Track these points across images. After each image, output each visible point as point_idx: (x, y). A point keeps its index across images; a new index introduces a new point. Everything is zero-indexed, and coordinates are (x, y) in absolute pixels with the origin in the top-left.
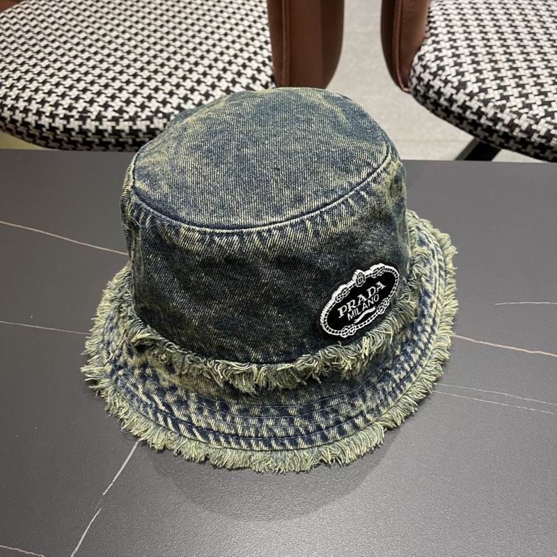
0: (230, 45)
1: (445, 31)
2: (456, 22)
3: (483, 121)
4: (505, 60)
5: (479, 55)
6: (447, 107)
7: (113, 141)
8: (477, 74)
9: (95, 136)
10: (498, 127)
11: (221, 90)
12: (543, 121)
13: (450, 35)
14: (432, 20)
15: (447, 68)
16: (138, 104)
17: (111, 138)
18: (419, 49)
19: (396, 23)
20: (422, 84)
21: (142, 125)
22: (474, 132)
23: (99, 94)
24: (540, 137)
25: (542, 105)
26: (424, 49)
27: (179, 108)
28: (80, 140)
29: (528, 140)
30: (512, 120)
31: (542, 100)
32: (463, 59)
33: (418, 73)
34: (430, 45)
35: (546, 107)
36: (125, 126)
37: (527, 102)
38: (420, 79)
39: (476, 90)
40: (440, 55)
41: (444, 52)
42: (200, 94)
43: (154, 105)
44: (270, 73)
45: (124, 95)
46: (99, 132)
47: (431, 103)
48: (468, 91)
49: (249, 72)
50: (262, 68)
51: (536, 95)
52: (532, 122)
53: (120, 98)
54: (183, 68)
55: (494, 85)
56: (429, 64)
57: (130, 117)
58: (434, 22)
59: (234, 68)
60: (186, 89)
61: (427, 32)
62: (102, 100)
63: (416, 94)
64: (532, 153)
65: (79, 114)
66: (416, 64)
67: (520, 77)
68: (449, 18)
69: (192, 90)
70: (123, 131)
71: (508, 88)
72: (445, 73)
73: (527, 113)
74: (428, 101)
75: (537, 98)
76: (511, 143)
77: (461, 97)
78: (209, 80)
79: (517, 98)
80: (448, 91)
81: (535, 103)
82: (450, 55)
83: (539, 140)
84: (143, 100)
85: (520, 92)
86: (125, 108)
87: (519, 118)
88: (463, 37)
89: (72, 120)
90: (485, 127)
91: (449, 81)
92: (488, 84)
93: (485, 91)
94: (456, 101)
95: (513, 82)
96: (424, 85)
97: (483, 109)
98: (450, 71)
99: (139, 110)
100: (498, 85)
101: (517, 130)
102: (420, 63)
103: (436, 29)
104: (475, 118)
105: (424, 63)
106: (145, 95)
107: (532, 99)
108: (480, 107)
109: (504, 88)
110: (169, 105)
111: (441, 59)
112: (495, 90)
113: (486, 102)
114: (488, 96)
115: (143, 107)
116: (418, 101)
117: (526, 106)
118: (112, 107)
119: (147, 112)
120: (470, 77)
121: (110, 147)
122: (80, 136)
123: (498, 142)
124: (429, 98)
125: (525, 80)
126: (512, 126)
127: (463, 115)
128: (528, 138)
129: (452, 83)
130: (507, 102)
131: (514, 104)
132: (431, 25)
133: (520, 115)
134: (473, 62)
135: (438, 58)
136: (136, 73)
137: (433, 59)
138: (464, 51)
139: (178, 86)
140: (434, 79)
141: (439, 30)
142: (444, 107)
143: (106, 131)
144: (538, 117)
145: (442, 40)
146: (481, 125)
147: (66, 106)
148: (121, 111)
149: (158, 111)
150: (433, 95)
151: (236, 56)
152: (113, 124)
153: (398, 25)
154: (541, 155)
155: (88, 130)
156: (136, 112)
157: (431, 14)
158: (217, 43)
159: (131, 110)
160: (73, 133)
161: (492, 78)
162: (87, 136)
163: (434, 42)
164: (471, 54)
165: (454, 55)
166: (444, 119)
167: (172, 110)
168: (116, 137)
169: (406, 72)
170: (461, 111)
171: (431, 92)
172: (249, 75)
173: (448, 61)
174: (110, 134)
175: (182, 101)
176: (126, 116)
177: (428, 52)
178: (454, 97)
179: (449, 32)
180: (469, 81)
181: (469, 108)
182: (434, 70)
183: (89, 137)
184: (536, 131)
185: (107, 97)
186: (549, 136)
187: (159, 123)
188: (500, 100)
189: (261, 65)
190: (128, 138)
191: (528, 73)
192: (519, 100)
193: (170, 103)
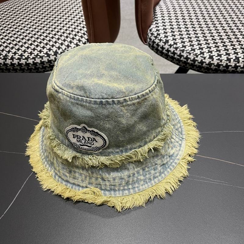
0: (70, 26)
2: (166, 15)
3: (176, 56)
4: (185, 31)
5: (175, 29)
7: (19, 68)
8: (173, 37)
10: (182, 59)
11: (65, 46)
12: (199, 56)
13: (163, 21)
14: (156, 14)
15: (161, 34)
16: (29, 52)
17: (18, 67)
18: (150, 27)
20: (151, 41)
21: (31, 61)
22: (173, 61)
23: (12, 48)
25: (199, 49)
26: (152, 26)
27: (47, 53)
28: (5, 68)
29: (194, 64)
30: (187, 56)
31: (199, 47)
32: (168, 30)
33: (150, 36)
34: (154, 25)
35: (201, 50)
36: (23, 62)
37: (193, 48)
38: (150, 39)
39: (172, 44)
40: (158, 29)
41: (160, 28)
42: (56, 47)
43: (36, 52)
44: (86, 38)
45: (23, 49)
46: (12, 65)
47: (155, 49)
48: (169, 44)
49: (77, 38)
50: (83, 36)
51: (197, 45)
52: (195, 56)
53: (21, 50)
54: (49, 37)
55: (180, 41)
56: (154, 33)
57: (25, 58)
59: (71, 36)
60: (50, 46)
61: (153, 19)
62: (14, 51)
63: (149, 45)
64: (196, 70)
65: (3, 57)
66: (149, 33)
67: (191, 38)
68: (163, 13)
69: (53, 46)
70: (23, 64)
71: (186, 43)
72: (160, 37)
73: (193, 53)
74: (154, 48)
77: (166, 47)
78: (60, 41)
79: (189, 46)
80: (161, 44)
81: (196, 49)
82: (162, 29)
83: (198, 64)
84: (31, 50)
85: (190, 44)
86: (23, 54)
87: (190, 55)
88: (168, 21)
90: (177, 59)
92: (178, 41)
93: (176, 44)
94: (165, 48)
95: (188, 40)
96: (152, 42)
97: (175, 51)
98: (162, 36)
99: (29, 55)
100: (182, 41)
101: (189, 60)
102: (150, 32)
103: (157, 18)
104: (173, 55)
105: (152, 32)
106: (32, 48)
107: (195, 47)
108: (174, 51)
109: (184, 42)
111: (158, 30)
112: (180, 43)
113: (176, 48)
114: (177, 46)
115: (31, 53)
116: (150, 48)
117: (192, 50)
118: (18, 54)
119: (33, 56)
120: (170, 38)
121: (18, 70)
122: (4, 66)
123: (182, 65)
124: (154, 47)
125: (193, 39)
126: (187, 58)
127: (168, 54)
129: (163, 40)
130: (185, 48)
131: (187, 49)
132: (155, 16)
133: (190, 54)
134: (172, 32)
135: (157, 30)
137: (155, 30)
138: (168, 27)
139: (47, 44)
140: (156, 39)
141: (159, 18)
142: (160, 51)
143: (15, 64)
144: (197, 54)
145: (160, 23)
146: (175, 58)
148: (21, 55)
149: (38, 55)
150: (156, 46)
151: (72, 31)
152: (18, 61)
154: (200, 70)
155: (8, 64)
156: (28, 56)
157: (156, 12)
158: (65, 25)
159: (26, 55)
160: (1, 65)
161: (179, 38)
163: (156, 23)
164: (171, 28)
165: (164, 29)
166: (161, 56)
167: (44, 55)
168: (20, 67)
169: (145, 36)
170: (167, 52)
171: (155, 44)
172: (77, 39)
173: (162, 32)
174: (17, 65)
175: (48, 51)
176: (24, 57)
177: (153, 28)
178: (164, 46)
179: (162, 19)
180: (170, 40)
181: (170, 51)
182: (156, 35)
183: (8, 67)
184: (197, 60)
185: (16, 49)
186: (202, 62)
187: (38, 60)
188: (182, 47)
189: (83, 35)
190: (25, 67)
191: (194, 36)
192: (190, 48)
193: (43, 52)
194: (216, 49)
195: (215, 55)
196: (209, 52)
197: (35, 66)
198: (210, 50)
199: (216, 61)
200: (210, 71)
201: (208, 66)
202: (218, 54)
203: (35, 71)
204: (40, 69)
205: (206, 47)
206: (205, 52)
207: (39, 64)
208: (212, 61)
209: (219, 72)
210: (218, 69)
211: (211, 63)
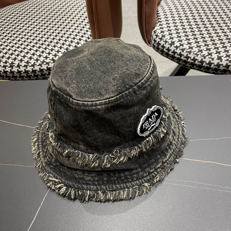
0: (74, 30)
1: (164, 20)
2: (169, 16)
4: (190, 31)
5: (179, 30)
6: (167, 53)
7: (25, 75)
8: (179, 38)
9: (17, 74)
10: (189, 60)
12: (207, 57)
13: (167, 22)
15: (166, 36)
16: (35, 59)
17: (24, 74)
18: (154, 28)
19: (143, 18)
20: (156, 43)
21: (37, 68)
22: (179, 63)
23: (18, 55)
24: (206, 64)
26: (156, 28)
27: (53, 59)
28: (11, 76)
29: (202, 65)
30: (194, 57)
31: (206, 48)
32: (172, 32)
33: (154, 38)
34: (158, 26)
35: (208, 51)
36: (30, 69)
37: (200, 49)
38: (155, 41)
39: (179, 45)
40: (163, 30)
41: (164, 29)
42: (62, 53)
43: (42, 59)
45: (29, 55)
46: (19, 72)
47: (160, 51)
48: (175, 45)
49: (82, 42)
52: (203, 58)
53: (27, 57)
54: (54, 42)
55: (186, 42)
56: (158, 34)
57: (32, 65)
58: (160, 16)
59: (76, 41)
60: (55, 51)
61: (157, 20)
62: (19, 58)
63: (154, 47)
64: (204, 71)
65: (10, 65)
66: (153, 35)
67: (197, 39)
68: (166, 14)
69: (58, 51)
70: (29, 71)
71: (192, 44)
73: (200, 54)
75: (204, 47)
76: (195, 67)
77: (172, 48)
78: (65, 47)
79: (196, 47)
80: (167, 46)
81: (204, 50)
82: (167, 30)
84: (37, 57)
85: (197, 45)
86: (29, 61)
87: (197, 56)
88: (172, 22)
89: (7, 67)
90: (183, 60)
91: (167, 42)
92: (184, 42)
93: (182, 45)
94: (171, 50)
95: (194, 41)
96: (157, 43)
97: (182, 53)
98: (167, 37)
99: (36, 61)
100: (188, 42)
101: (197, 61)
102: (155, 34)
103: (160, 19)
104: (179, 57)
105: (156, 34)
106: (38, 55)
107: (202, 48)
108: (181, 52)
109: (190, 44)
110: (48, 59)
112: (186, 45)
113: (183, 50)
114: (184, 48)
115: (37, 60)
116: (155, 50)
117: (200, 51)
118: (24, 61)
119: (39, 62)
121: (24, 78)
122: (11, 74)
123: (189, 66)
124: (159, 49)
125: (199, 40)
126: (194, 60)
127: (174, 56)
128: (201, 64)
129: (169, 42)
130: (192, 49)
131: (195, 50)
133: (197, 55)
134: (177, 33)
135: (162, 32)
136: (34, 45)
137: (160, 32)
138: (173, 28)
139: (52, 50)
140: (161, 41)
141: (162, 19)
142: (166, 53)
143: (22, 71)
144: (205, 56)
145: (164, 24)
146: (182, 60)
147: (4, 62)
148: (28, 62)
149: (44, 61)
150: (161, 48)
151: (76, 35)
152: (25, 68)
153: (144, 19)
154: (208, 71)
155: (14, 71)
156: (35, 62)
157: (158, 13)
158: (68, 30)
159: (32, 62)
160: (8, 73)
161: (185, 39)
162: (14, 74)
163: (160, 25)
164: (176, 29)
165: (169, 30)
166: (166, 57)
167: (50, 61)
168: (27, 74)
169: (150, 38)
170: (173, 54)
171: (160, 46)
173: (166, 33)
174: (24, 73)
175: (54, 57)
176: (30, 64)
177: (158, 29)
178: (170, 48)
179: (166, 20)
180: (176, 41)
181: (176, 52)
182: (161, 37)
183: (15, 74)
184: (204, 62)
185: (22, 56)
186: (210, 63)
187: (44, 67)
188: (189, 49)
189: (87, 39)
190: (32, 74)
191: (200, 36)
192: (197, 49)
193: (49, 58)
194: (224, 50)
195: (223, 56)
196: (217, 52)
197: (41, 72)
198: (218, 51)
199: (225, 62)
200: (219, 72)
201: (217, 67)
202: (226, 54)
203: (41, 78)
204: (46, 75)
205: (214, 48)
206: (213, 53)
207: (46, 70)
208: (220, 62)
209: (228, 72)
210: (227, 70)
211: (220, 64)
